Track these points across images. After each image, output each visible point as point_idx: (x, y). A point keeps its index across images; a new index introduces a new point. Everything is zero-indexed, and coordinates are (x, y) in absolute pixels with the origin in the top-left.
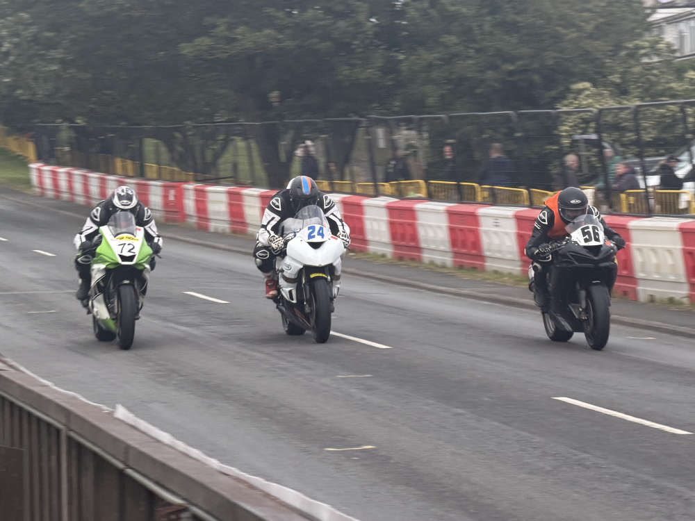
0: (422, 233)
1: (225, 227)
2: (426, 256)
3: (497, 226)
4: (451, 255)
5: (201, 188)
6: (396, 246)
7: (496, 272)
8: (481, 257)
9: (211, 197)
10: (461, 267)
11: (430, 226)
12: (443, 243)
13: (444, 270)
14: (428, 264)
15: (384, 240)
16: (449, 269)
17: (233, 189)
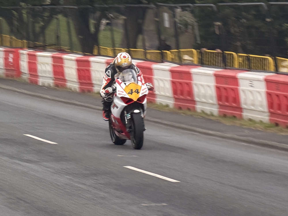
0: (195, 90)
1: (50, 82)
2: (199, 107)
3: (252, 86)
4: (217, 106)
5: (33, 53)
6: (176, 99)
7: (250, 120)
8: (240, 109)
9: (40, 60)
10: (225, 116)
11: (202, 85)
12: (211, 98)
13: (212, 118)
14: (200, 113)
15: (168, 94)
16: (215, 117)
17: (56, 54)
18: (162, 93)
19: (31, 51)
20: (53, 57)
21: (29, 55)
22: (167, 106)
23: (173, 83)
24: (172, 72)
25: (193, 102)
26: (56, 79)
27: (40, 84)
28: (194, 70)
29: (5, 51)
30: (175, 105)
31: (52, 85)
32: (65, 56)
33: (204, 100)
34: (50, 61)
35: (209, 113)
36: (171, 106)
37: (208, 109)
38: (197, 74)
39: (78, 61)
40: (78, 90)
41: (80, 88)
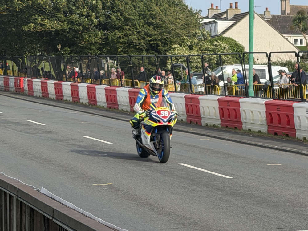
0: (118, 99)
1: (40, 94)
2: (120, 108)
6: (108, 103)
9: (34, 83)
11: (122, 96)
12: (127, 103)
13: (127, 113)
14: (121, 110)
15: (103, 101)
16: (129, 112)
17: (43, 80)
18: (101, 100)
19: (30, 79)
21: (28, 81)
22: (103, 107)
23: (107, 96)
24: (106, 89)
25: (118, 105)
26: (43, 93)
27: (35, 95)
28: (117, 89)
29: (15, 79)
30: (107, 106)
31: (41, 96)
32: (48, 82)
33: (123, 104)
34: (40, 84)
35: (125, 110)
36: (105, 107)
37: (125, 109)
38: (120, 90)
39: (55, 84)
40: (55, 99)
41: (56, 98)
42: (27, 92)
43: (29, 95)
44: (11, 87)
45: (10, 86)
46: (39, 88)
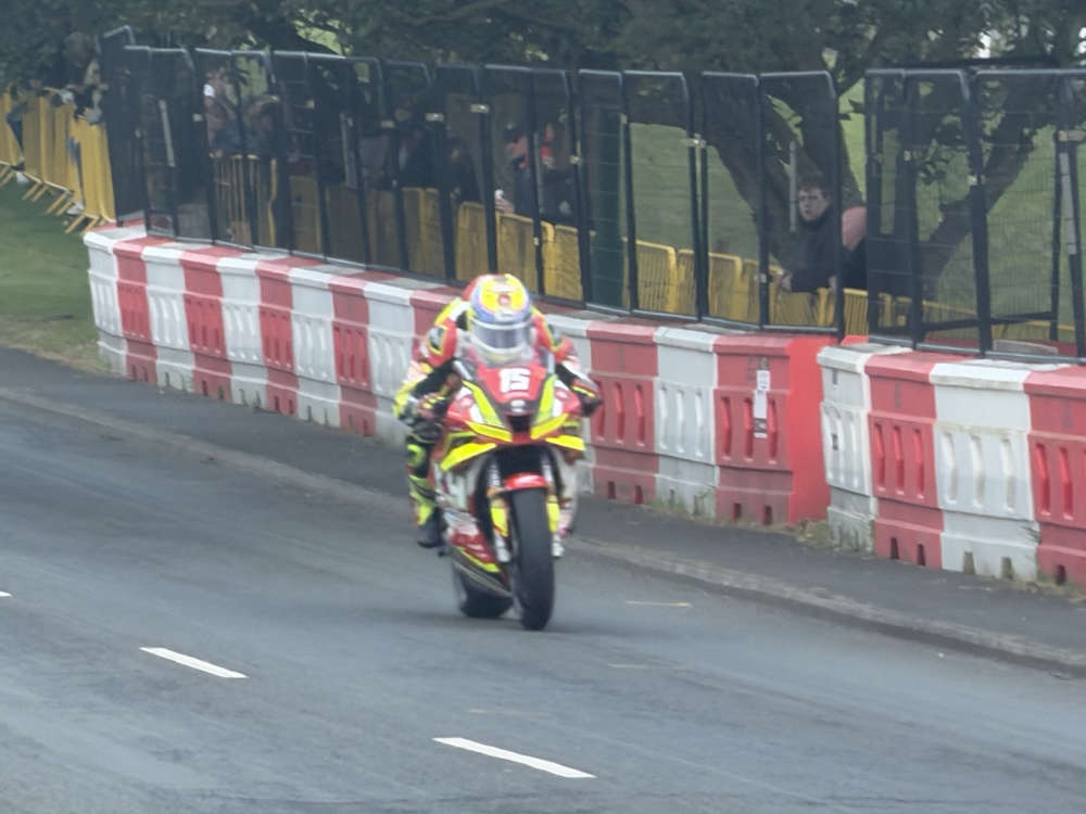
1: (1018, 550)
5: (904, 366)
19: (896, 355)
20: (1033, 391)
21: (876, 375)
26: (1049, 530)
27: (952, 561)
29: (720, 352)
31: (1025, 568)
34: (1018, 417)
42: (858, 516)
43: (887, 550)
44: (680, 451)
45: (661, 446)
46: (1007, 471)
